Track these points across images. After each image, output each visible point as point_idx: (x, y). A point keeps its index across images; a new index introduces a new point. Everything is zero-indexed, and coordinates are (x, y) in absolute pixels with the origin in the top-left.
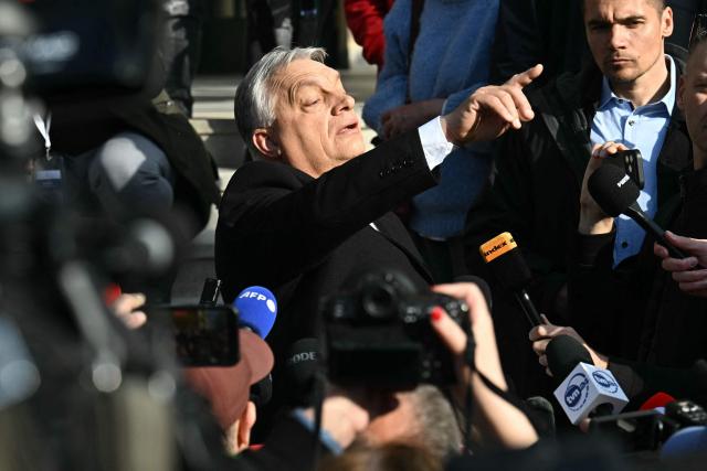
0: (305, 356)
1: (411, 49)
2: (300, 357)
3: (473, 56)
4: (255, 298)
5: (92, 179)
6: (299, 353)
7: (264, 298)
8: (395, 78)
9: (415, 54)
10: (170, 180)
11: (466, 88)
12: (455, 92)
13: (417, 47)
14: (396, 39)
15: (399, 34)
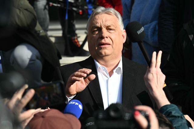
0: (91, 123)
1: (131, 9)
2: (89, 124)
3: (153, 11)
4: (74, 104)
5: (11, 61)
6: (89, 123)
7: (78, 104)
8: (126, 20)
9: (132, 11)
10: (40, 60)
11: (150, 23)
12: (147, 24)
13: (133, 8)
14: (126, 5)
15: (127, 4)
